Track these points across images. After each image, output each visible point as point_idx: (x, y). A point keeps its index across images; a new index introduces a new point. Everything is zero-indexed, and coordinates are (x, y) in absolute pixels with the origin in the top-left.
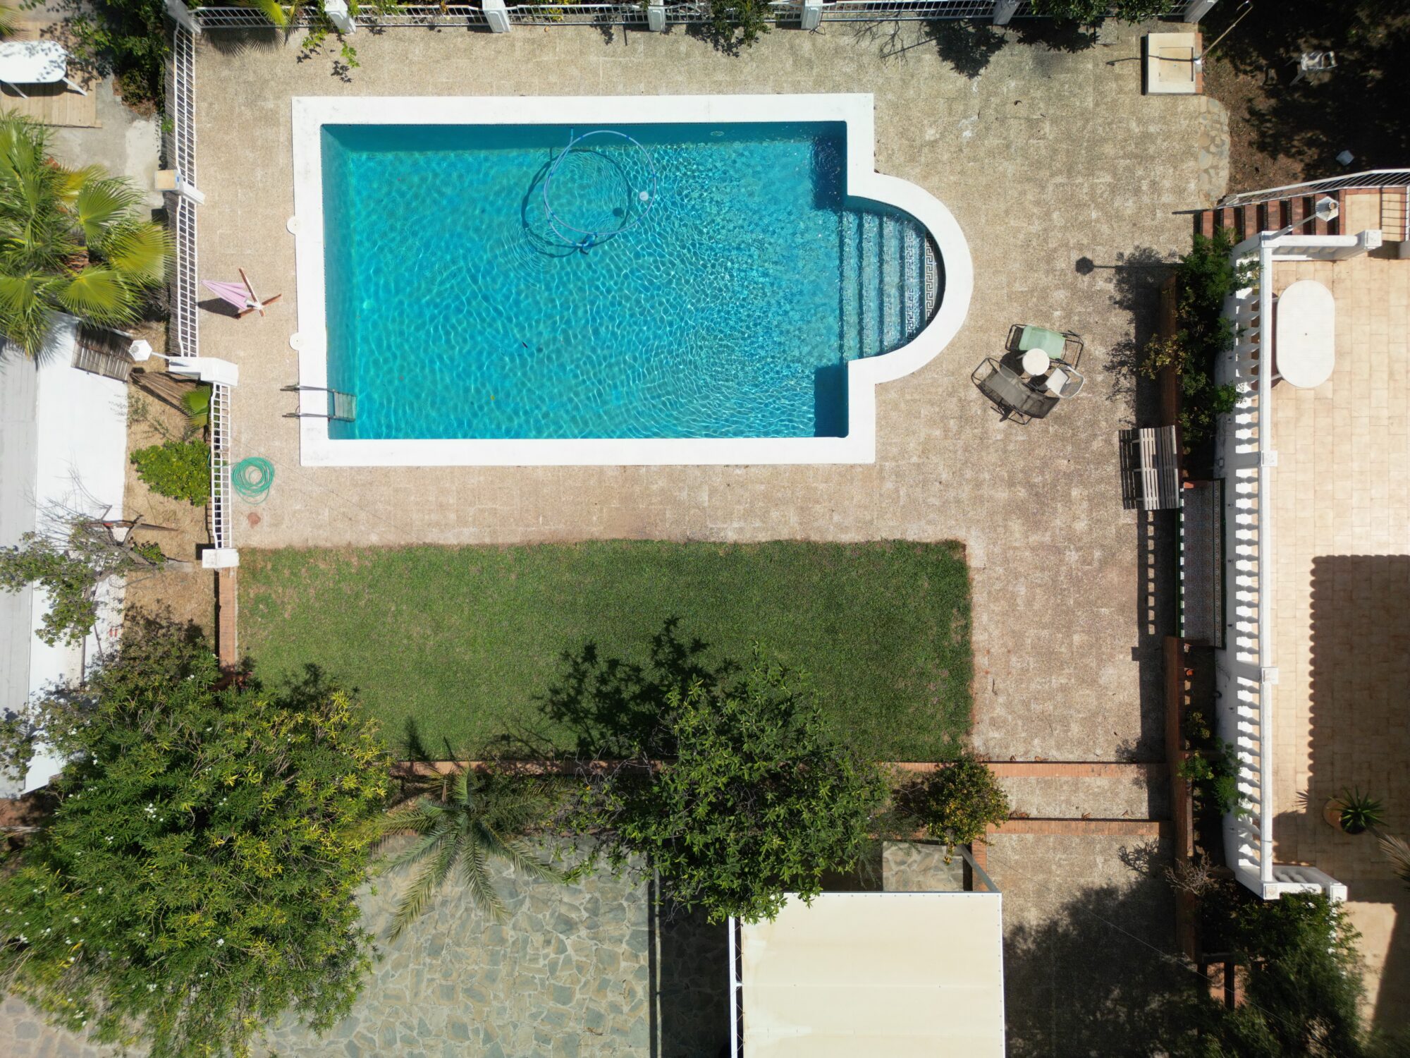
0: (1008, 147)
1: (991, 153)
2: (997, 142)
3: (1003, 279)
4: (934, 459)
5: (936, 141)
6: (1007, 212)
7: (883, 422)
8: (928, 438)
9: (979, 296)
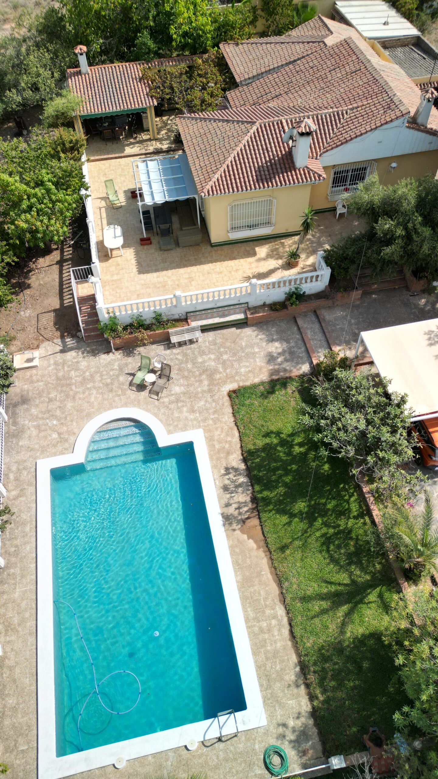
0: (60, 407)
1: (63, 413)
2: (58, 411)
3: (117, 399)
5: (58, 433)
6: (88, 402)
7: (185, 428)
9: (126, 405)
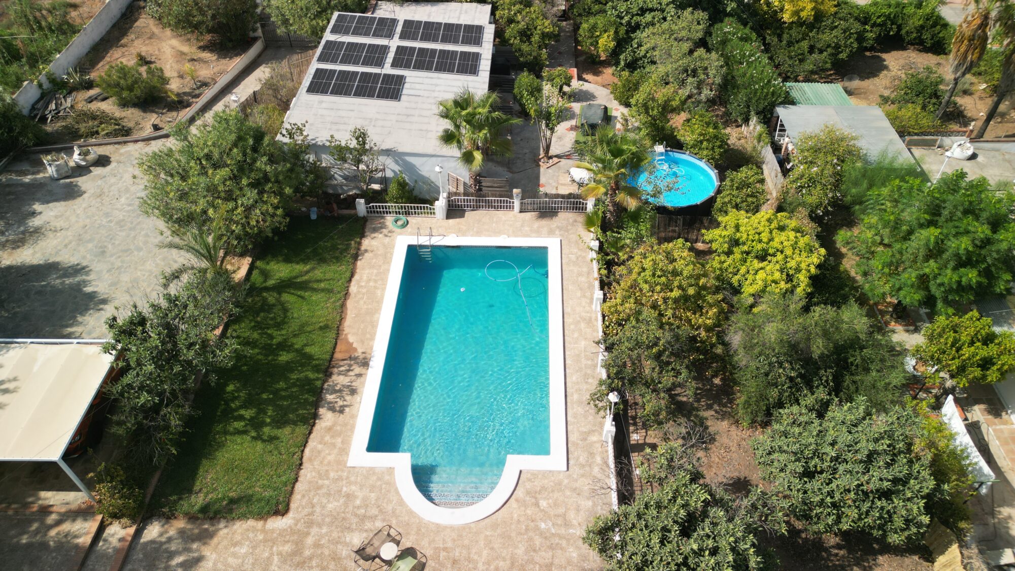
1: (531, 539)
2: (538, 543)
3: (449, 544)
4: (342, 501)
5: (539, 506)
6: (492, 549)
7: (371, 471)
8: (356, 497)
9: (439, 529)
